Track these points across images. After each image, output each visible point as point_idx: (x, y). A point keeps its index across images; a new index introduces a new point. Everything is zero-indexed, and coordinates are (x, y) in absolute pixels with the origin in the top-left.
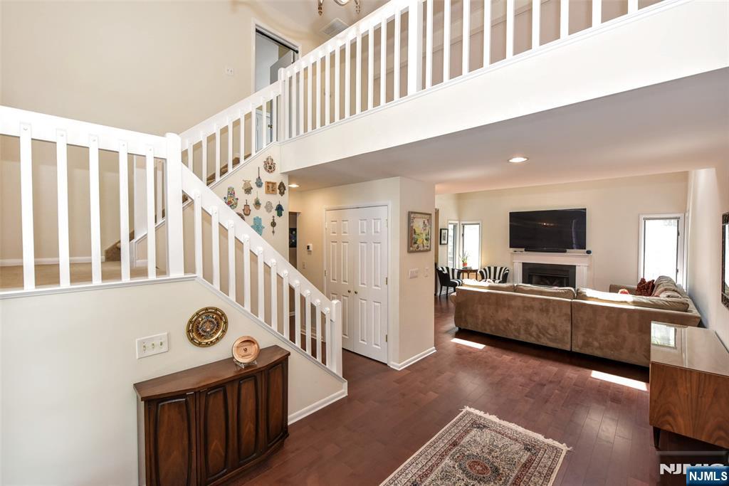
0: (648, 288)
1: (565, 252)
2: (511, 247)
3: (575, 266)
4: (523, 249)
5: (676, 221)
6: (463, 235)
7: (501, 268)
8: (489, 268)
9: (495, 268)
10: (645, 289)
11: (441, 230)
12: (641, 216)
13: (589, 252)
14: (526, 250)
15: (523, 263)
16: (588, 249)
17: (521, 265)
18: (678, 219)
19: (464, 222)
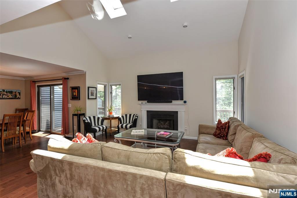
0: (225, 128)
1: (171, 102)
2: (139, 100)
3: (177, 112)
4: (146, 101)
5: (232, 80)
6: (111, 93)
7: (134, 115)
8: (126, 115)
9: (130, 115)
10: (223, 129)
11: (89, 88)
12: (214, 77)
13: (185, 102)
14: (148, 102)
15: (147, 111)
16: (184, 100)
17: (146, 112)
18: (234, 78)
19: (112, 84)
